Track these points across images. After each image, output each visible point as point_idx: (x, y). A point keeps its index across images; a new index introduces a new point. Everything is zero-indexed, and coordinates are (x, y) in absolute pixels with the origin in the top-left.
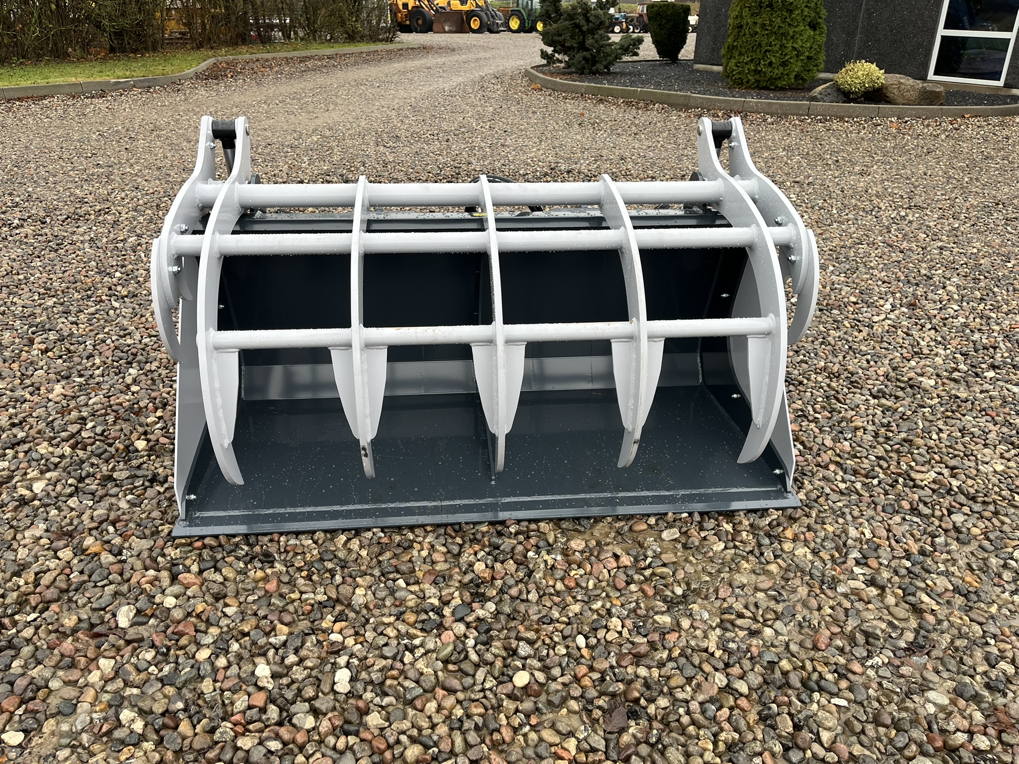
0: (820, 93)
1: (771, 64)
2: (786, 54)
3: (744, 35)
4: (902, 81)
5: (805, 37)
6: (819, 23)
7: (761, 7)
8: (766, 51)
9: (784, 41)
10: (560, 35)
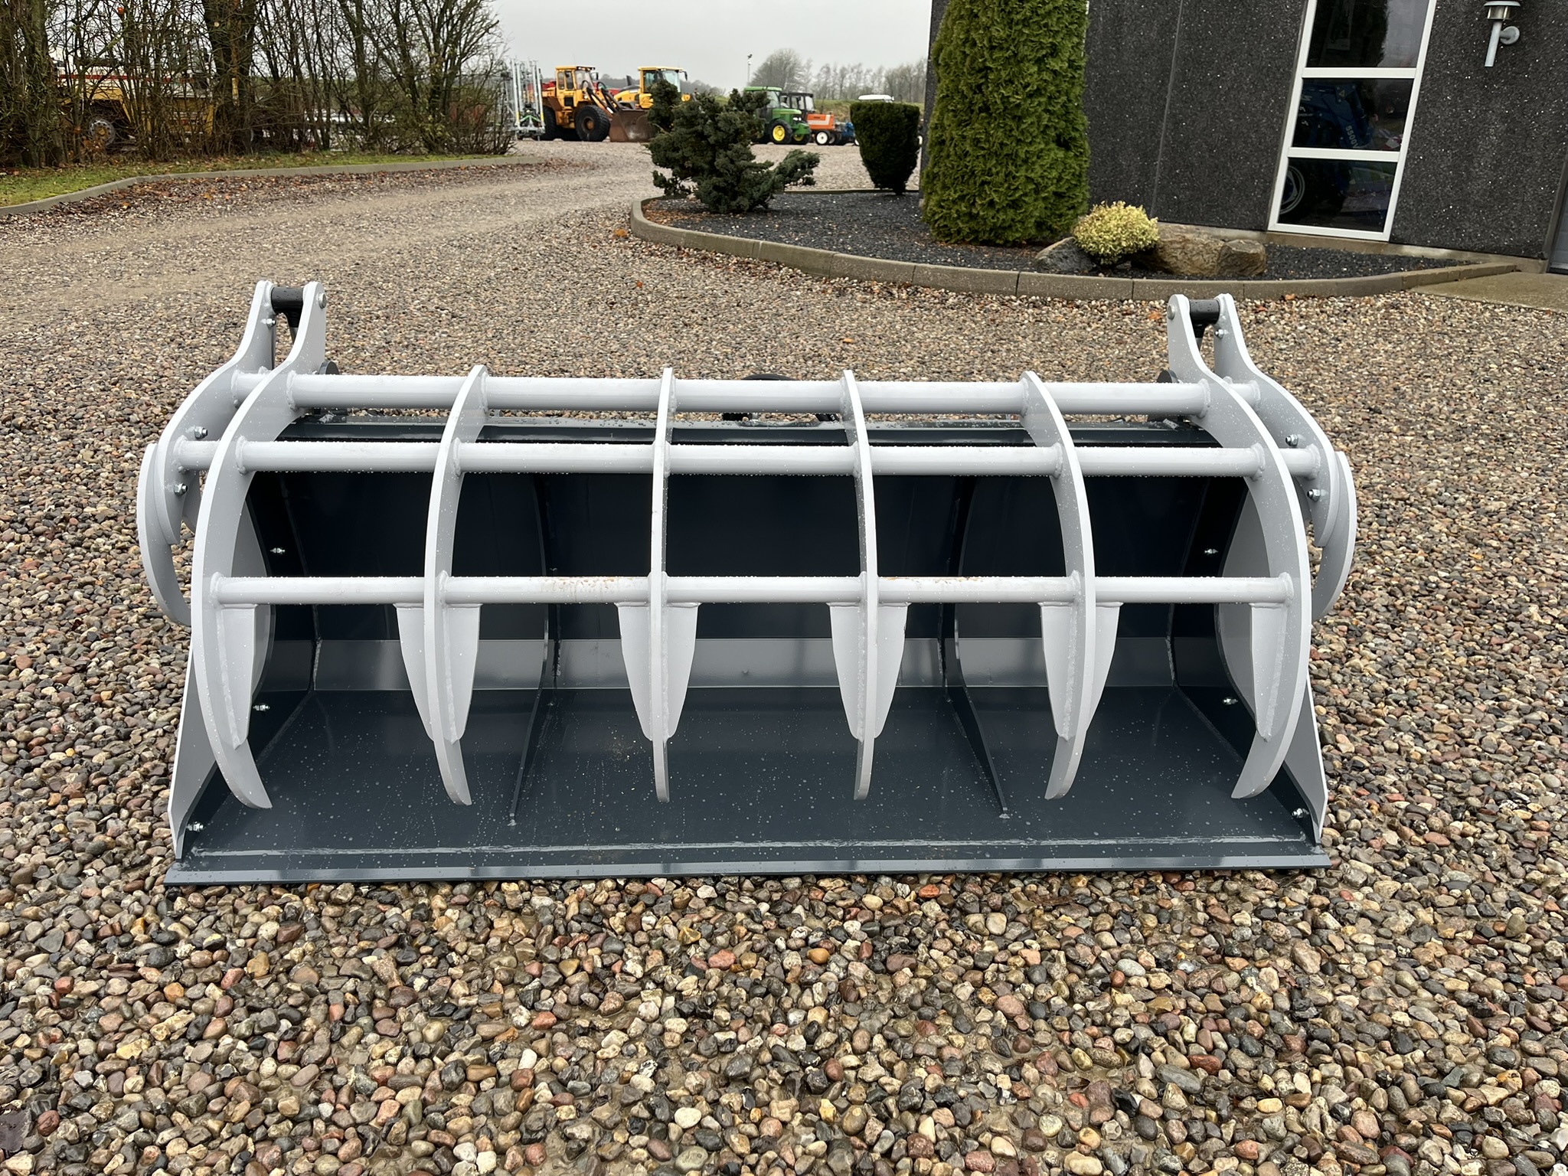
0: (1051, 256)
1: (992, 203)
2: (1017, 189)
3: (948, 156)
4: (1189, 236)
5: (1047, 161)
6: (1074, 139)
7: (972, 111)
8: (983, 183)
9: (1012, 168)
10: (676, 150)
